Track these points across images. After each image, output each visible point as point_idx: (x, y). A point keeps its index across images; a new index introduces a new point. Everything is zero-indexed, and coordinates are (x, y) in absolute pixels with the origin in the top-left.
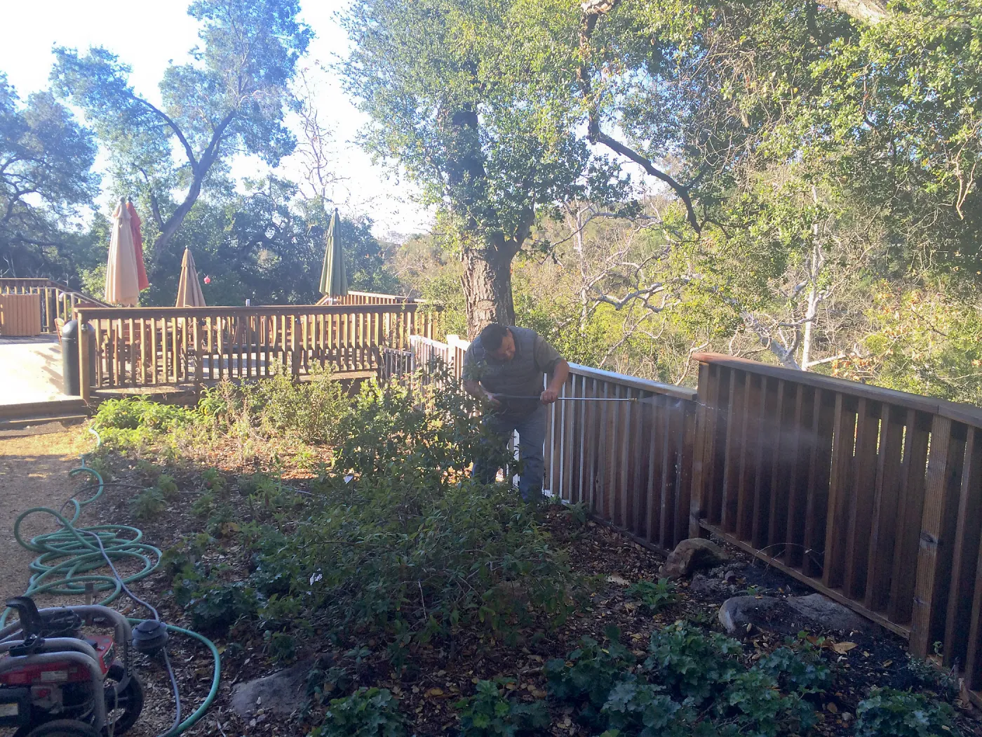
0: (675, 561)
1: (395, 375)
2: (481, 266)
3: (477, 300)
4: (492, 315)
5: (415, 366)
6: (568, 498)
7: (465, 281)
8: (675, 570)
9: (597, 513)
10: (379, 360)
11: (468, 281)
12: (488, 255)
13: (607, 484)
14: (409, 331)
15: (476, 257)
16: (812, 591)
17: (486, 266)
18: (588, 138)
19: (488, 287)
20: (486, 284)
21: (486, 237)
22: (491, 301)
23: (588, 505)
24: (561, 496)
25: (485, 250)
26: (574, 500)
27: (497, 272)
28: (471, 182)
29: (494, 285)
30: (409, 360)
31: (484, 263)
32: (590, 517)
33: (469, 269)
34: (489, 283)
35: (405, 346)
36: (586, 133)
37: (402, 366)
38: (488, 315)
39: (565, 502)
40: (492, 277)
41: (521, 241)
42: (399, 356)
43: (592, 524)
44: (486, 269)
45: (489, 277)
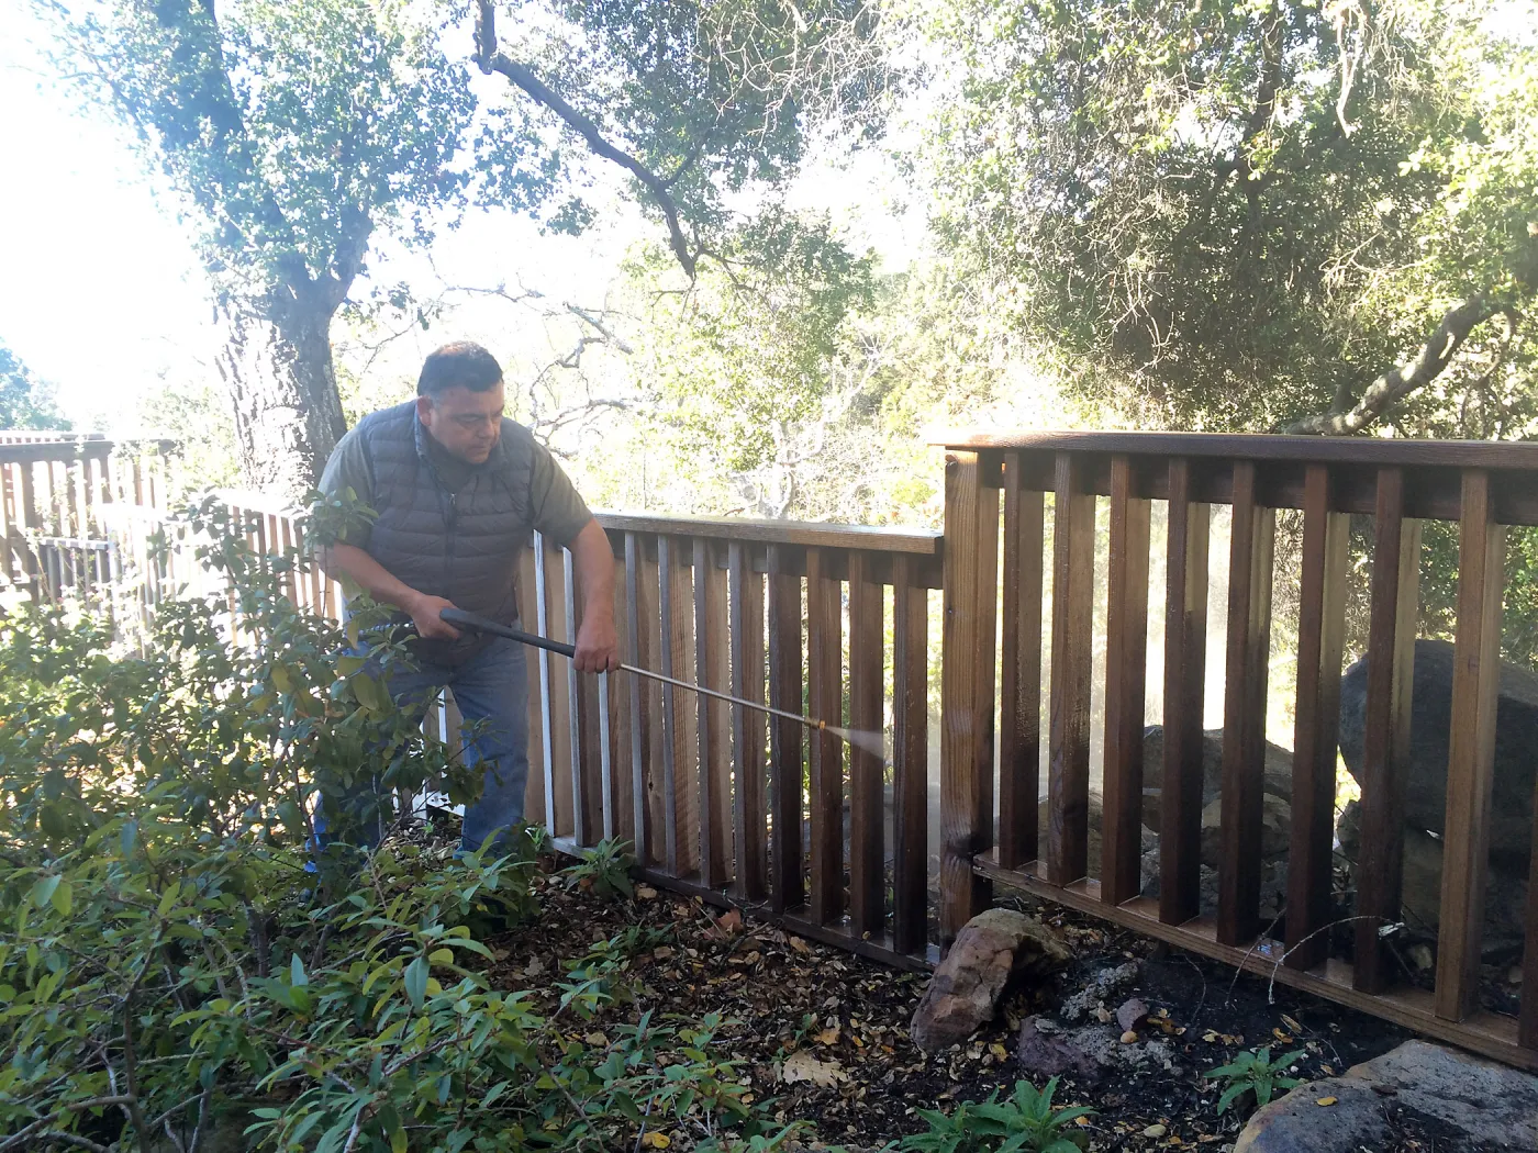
0: (959, 989)
1: (73, 590)
2: (261, 333)
3: (260, 406)
4: (298, 438)
5: (121, 570)
6: (569, 833)
7: (227, 366)
8: (960, 1015)
9: (657, 864)
10: (30, 561)
11: (234, 366)
12: (274, 306)
13: (678, 792)
14: (97, 495)
15: (249, 314)
16: (1398, 1035)
17: (273, 331)
18: (476, 58)
19: (284, 376)
20: (277, 371)
21: (268, 265)
22: (295, 407)
23: (631, 848)
24: (549, 829)
25: (268, 298)
26: (589, 837)
27: (301, 345)
28: (219, 143)
29: (296, 371)
30: (105, 555)
31: (268, 325)
32: (637, 874)
33: (233, 340)
34: (285, 368)
35: (92, 527)
36: (471, 48)
37: (88, 571)
38: (291, 438)
39: (566, 844)
40: (289, 356)
41: (347, 280)
42: (79, 551)
43: (647, 893)
44: (273, 339)
45: (282, 354)
